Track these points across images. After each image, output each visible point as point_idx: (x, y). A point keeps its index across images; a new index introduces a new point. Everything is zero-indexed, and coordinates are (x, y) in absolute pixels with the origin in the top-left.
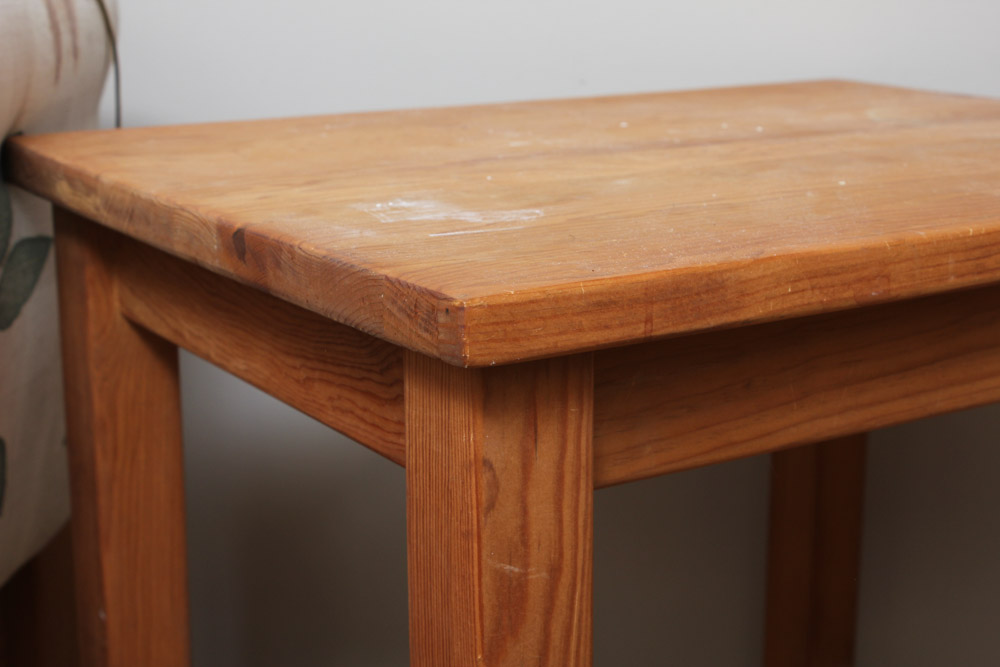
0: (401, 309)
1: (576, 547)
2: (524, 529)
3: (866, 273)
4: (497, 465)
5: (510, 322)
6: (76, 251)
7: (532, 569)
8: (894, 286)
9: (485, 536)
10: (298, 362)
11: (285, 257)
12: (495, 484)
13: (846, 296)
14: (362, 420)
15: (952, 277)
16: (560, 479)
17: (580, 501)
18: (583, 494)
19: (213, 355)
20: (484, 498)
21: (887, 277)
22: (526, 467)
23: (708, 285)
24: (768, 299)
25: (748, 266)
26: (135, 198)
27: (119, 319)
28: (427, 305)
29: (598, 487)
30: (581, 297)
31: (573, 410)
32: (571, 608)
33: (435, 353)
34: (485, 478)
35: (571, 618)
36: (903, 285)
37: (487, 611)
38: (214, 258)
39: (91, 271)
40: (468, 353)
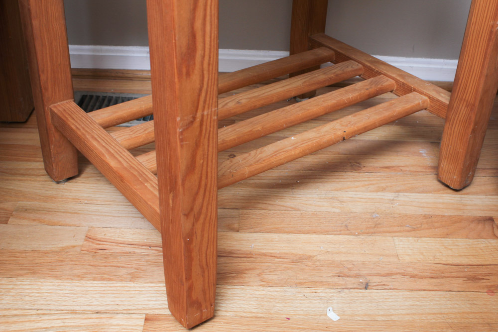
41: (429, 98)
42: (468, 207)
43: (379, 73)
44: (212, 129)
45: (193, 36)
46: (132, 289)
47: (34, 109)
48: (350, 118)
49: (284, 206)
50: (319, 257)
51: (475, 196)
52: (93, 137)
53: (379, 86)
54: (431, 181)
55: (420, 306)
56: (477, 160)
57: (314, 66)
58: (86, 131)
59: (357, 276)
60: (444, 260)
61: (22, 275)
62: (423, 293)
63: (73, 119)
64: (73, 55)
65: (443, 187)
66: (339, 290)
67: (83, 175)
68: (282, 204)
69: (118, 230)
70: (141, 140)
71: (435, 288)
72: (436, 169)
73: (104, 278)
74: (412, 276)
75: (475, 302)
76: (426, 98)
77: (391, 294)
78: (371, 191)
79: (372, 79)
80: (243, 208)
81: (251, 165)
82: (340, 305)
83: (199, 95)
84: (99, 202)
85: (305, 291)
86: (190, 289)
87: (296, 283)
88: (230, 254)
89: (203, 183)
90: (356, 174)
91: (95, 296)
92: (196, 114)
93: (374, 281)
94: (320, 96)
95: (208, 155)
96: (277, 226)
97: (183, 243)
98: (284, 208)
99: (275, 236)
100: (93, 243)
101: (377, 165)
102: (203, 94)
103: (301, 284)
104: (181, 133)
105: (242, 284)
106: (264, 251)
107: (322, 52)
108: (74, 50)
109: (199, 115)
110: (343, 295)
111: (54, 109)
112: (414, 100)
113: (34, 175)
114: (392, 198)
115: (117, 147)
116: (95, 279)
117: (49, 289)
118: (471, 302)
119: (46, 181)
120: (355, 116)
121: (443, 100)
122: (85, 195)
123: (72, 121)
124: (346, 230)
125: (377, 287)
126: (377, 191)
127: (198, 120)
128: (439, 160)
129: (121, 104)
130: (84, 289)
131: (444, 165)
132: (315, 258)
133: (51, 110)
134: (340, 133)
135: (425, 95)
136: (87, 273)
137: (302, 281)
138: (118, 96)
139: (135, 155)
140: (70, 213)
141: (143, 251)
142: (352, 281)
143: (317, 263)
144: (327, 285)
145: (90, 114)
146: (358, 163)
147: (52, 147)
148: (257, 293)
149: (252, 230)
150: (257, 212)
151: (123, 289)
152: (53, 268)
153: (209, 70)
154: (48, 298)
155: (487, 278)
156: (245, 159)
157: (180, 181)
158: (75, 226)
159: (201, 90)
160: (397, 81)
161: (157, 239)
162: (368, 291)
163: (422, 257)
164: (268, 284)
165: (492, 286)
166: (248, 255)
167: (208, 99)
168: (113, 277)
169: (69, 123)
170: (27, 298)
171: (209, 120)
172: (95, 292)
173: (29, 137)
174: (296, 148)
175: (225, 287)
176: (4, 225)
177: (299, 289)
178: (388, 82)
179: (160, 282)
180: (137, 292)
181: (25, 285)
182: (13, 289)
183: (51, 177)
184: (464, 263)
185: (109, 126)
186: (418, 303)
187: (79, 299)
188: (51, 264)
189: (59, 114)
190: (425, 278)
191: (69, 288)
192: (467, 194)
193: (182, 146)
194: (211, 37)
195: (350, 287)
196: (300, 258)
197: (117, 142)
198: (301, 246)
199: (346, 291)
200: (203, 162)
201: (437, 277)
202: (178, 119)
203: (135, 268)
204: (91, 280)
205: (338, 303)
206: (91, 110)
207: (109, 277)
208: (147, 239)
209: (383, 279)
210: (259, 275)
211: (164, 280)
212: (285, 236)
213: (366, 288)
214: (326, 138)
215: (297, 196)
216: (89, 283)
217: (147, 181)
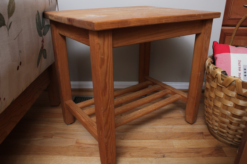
0: (88, 25)
1: (110, 54)
2: (104, 52)
3: (145, 21)
4: (100, 44)
5: (101, 25)
6: (53, 26)
7: (105, 57)
8: (149, 23)
9: (99, 52)
10: (78, 35)
11: (74, 21)
12: (100, 46)
13: (143, 24)
14: (85, 41)
15: (156, 22)
16: (108, 46)
17: (111, 49)
18: (111, 48)
19: (68, 36)
20: (99, 48)
21: (148, 22)
22: (104, 44)
23: (126, 21)
24: (133, 24)
25: (131, 19)
26: (58, 16)
27: (58, 34)
28: (90, 23)
29: (113, 48)
30: (109, 22)
31: (109, 37)
32: (110, 62)
33: (91, 29)
34: (99, 45)
35: (110, 63)
36: (150, 23)
37: (100, 62)
38: (67, 22)
39: (54, 28)
40: (95, 29)
41: (181, 96)
42: (195, 129)
43: (166, 89)
44: (113, 111)
45: (106, 84)
46: (90, 159)
47: (60, 103)
48: (157, 103)
49: (137, 131)
50: (149, 148)
51: (197, 126)
52: (78, 112)
53: (166, 93)
54: (183, 121)
55: (181, 162)
56: (197, 114)
57: (146, 87)
58: (76, 110)
59: (161, 153)
60: (188, 147)
61: (56, 155)
62: (182, 158)
63: (72, 106)
64: (72, 84)
65: (187, 123)
66: (155, 158)
67: (75, 122)
68: (137, 130)
69: (86, 140)
70: (92, 112)
71: (185, 156)
72: (185, 117)
73: (81, 155)
74: (178, 153)
75: (198, 160)
76: (180, 96)
77: (172, 159)
78: (165, 125)
79: (164, 90)
80: (125, 132)
81: (126, 120)
82: (155, 163)
83: (108, 101)
84: (80, 131)
85: (145, 159)
86: (108, 160)
87: (142, 156)
88: (121, 147)
89: (110, 127)
90: (160, 120)
91: (78, 161)
92: (107, 107)
93: (166, 155)
94: (147, 97)
95: (112, 119)
96: (135, 138)
97: (105, 146)
98: (138, 132)
99: (135, 141)
100: (78, 144)
101: (167, 117)
102: (110, 101)
103: (143, 156)
104: (103, 113)
105: (124, 157)
106: (131, 146)
107: (148, 82)
108: (72, 83)
109: (108, 107)
110: (156, 159)
111: (67, 103)
112: (177, 97)
113: (60, 122)
114: (171, 127)
115: (85, 115)
116: (79, 156)
117: (64, 159)
118: (197, 161)
119: (64, 124)
120: (159, 102)
121: (186, 96)
122: (76, 129)
123: (72, 107)
124: (157, 138)
125: (167, 157)
126: (167, 125)
127: (108, 108)
128: (186, 115)
129: (86, 101)
130: (75, 159)
131: (187, 116)
132: (147, 148)
133: (65, 103)
134: (154, 108)
135: (180, 95)
136: (76, 154)
137: (143, 155)
138: (86, 97)
139: (90, 117)
140: (71, 134)
141: (94, 147)
142: (159, 155)
143: (148, 149)
144: (152, 157)
145: (77, 104)
146: (161, 116)
147: (66, 114)
148: (129, 160)
149: (128, 139)
150: (129, 133)
151: (87, 159)
152: (66, 152)
153: (111, 94)
154: (64, 162)
155: (202, 152)
156: (124, 118)
157: (103, 127)
158: (73, 139)
159: (109, 99)
160: (171, 91)
161: (97, 143)
162: (164, 158)
163: (181, 146)
164: (133, 156)
165: (203, 155)
166: (126, 147)
167: (111, 102)
168: (84, 155)
169: (71, 107)
170: (58, 162)
171: (112, 108)
172: (78, 160)
173: (59, 110)
174: (140, 113)
175: (119, 158)
176: (51, 139)
177: (143, 158)
178: (169, 91)
179: (99, 157)
180: (92, 160)
181: (57, 158)
182: (53, 159)
183: (66, 123)
184: (194, 148)
185: (82, 108)
186: (180, 161)
187: (74, 162)
188: (65, 151)
189: (68, 104)
190: (182, 153)
191: (71, 159)
192: (195, 125)
193: (103, 116)
194: (111, 84)
195: (159, 157)
196: (143, 148)
197: (85, 113)
198: (143, 144)
199: (158, 158)
200: (110, 121)
201: (186, 153)
202: (102, 108)
203: (91, 152)
204: (77, 156)
205: (155, 162)
206: (77, 103)
207: (83, 155)
208: (95, 143)
209: (169, 154)
210: (130, 154)
211: (99, 156)
212: (138, 141)
213: (164, 157)
214: (150, 110)
215: (142, 128)
216: (77, 157)
217: (94, 126)
